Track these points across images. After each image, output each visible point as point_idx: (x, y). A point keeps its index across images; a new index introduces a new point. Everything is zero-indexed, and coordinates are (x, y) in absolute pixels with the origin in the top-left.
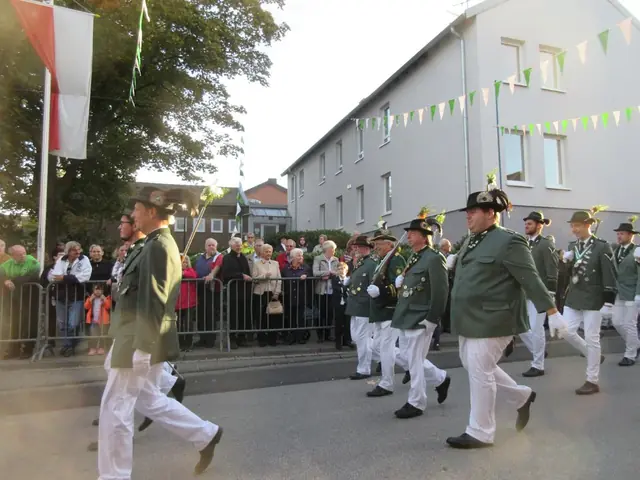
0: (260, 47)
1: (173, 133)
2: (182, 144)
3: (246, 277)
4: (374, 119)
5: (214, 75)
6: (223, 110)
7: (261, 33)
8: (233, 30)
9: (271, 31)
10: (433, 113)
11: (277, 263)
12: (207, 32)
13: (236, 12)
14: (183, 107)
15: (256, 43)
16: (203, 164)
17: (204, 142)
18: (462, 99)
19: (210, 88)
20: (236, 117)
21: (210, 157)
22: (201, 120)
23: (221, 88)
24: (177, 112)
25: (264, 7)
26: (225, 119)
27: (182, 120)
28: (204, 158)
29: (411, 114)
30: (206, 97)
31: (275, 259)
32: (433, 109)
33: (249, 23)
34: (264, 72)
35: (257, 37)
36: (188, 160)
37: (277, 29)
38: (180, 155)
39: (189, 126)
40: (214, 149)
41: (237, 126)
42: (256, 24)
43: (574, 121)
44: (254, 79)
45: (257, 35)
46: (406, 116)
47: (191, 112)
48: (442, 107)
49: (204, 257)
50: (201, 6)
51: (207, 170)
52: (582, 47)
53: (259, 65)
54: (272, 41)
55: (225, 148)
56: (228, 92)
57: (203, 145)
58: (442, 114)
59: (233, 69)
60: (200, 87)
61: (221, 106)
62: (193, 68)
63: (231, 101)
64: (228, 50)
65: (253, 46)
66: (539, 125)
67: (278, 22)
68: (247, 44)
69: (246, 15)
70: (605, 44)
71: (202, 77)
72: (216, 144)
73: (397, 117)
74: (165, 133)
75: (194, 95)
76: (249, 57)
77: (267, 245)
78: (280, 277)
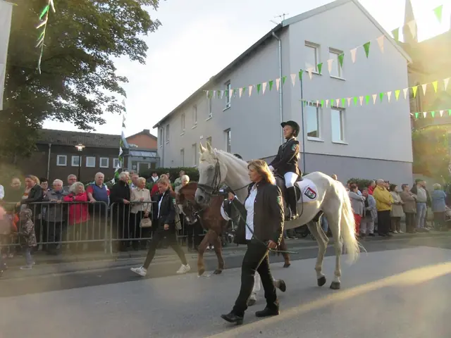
0: (140, 36)
1: (72, 94)
2: (79, 102)
3: (126, 201)
4: (219, 92)
5: (104, 54)
6: (111, 79)
7: (140, 26)
8: (120, 22)
9: (147, 25)
10: (258, 90)
11: (148, 190)
12: (100, 22)
13: (122, 10)
14: (80, 75)
15: (137, 33)
16: (95, 118)
17: (96, 102)
18: (278, 81)
19: (101, 62)
20: (120, 84)
21: (100, 112)
22: (94, 86)
23: (110, 63)
24: (76, 78)
25: (143, 7)
26: (111, 85)
27: (80, 85)
28: (96, 113)
29: (244, 90)
30: (98, 69)
31: (147, 188)
32: (259, 86)
33: (131, 17)
34: (141, 54)
35: (138, 29)
36: (84, 114)
37: (152, 23)
38: (77, 110)
39: (85, 89)
40: (104, 107)
41: (121, 91)
42: (137, 19)
43: (349, 100)
44: (134, 58)
45: (137, 27)
46: (241, 90)
47: (87, 79)
48: (264, 85)
50: (96, 3)
51: (97, 122)
52: (353, 52)
53: (139, 48)
54: (149, 32)
55: (112, 107)
56: (115, 66)
57: (95, 104)
58: (264, 91)
59: (119, 50)
60: (94, 62)
61: (110, 77)
62: (89, 48)
63: (117, 73)
64: (115, 36)
65: (134, 35)
66: (327, 101)
67: (153, 19)
68: (129, 32)
69: (130, 12)
70: (367, 52)
71: (95, 54)
72: (105, 103)
73: (235, 91)
74: (66, 94)
75: (89, 67)
76: (131, 42)
77: (141, 178)
78: (150, 201)
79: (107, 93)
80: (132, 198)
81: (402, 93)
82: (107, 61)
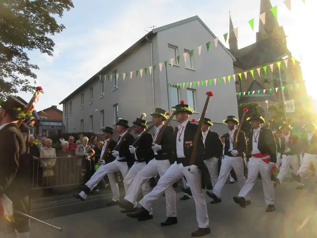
0: (48, 35)
3: (35, 157)
4: (109, 76)
5: (19, 47)
6: (25, 66)
7: (49, 28)
8: (32, 24)
9: (55, 28)
10: (137, 74)
13: (34, 15)
15: (46, 33)
18: (151, 68)
19: (16, 53)
20: (33, 71)
21: (16, 91)
22: (11, 71)
23: (24, 54)
25: (51, 15)
26: (28, 73)
28: (12, 92)
29: (127, 74)
30: (15, 59)
31: (54, 148)
32: (137, 72)
33: (41, 21)
34: (49, 48)
35: (47, 30)
37: (58, 26)
39: (3, 74)
40: (19, 87)
41: (34, 76)
42: (46, 23)
43: (199, 82)
44: (44, 51)
45: (47, 28)
46: (124, 75)
47: (5, 66)
48: (141, 71)
52: (200, 48)
53: (47, 44)
54: (55, 33)
55: (26, 87)
56: (28, 56)
57: (12, 85)
58: (141, 74)
59: (31, 45)
60: (11, 53)
61: (24, 65)
62: (7, 42)
63: (29, 62)
64: (29, 34)
65: (44, 34)
66: (184, 84)
68: (40, 32)
69: (40, 16)
70: (208, 47)
71: (12, 47)
72: (20, 84)
73: (120, 75)
75: (6, 57)
76: (42, 40)
77: (49, 139)
78: (56, 157)
79: (21, 77)
80: (41, 156)
82: (21, 53)
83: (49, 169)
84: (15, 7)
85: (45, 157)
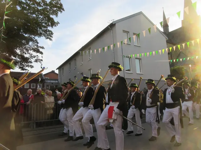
0: (50, 28)
1: (18, 55)
2: (21, 58)
3: (42, 102)
4: (86, 52)
5: (33, 36)
6: (36, 47)
7: (50, 24)
8: (40, 22)
9: (53, 24)
10: (103, 50)
11: (53, 97)
12: (32, 23)
13: (41, 17)
14: (22, 46)
15: (48, 27)
16: (29, 65)
17: (29, 58)
18: (112, 46)
19: (31, 40)
20: (41, 50)
21: (31, 62)
22: (28, 51)
23: (36, 40)
24: (19, 47)
25: (51, 16)
26: (37, 51)
27: (22, 51)
28: (29, 63)
29: (97, 50)
30: (31, 43)
31: (53, 96)
32: (104, 49)
33: (46, 20)
34: (50, 36)
35: (49, 25)
36: (23, 63)
37: (54, 22)
38: (20, 62)
39: (24, 52)
40: (33, 60)
41: (41, 53)
42: (48, 21)
43: (143, 54)
44: (47, 38)
45: (49, 24)
46: (95, 50)
47: (25, 48)
48: (106, 48)
49: (27, 95)
51: (30, 67)
52: (144, 32)
53: (49, 34)
54: (54, 27)
55: (37, 60)
56: (38, 42)
58: (106, 50)
59: (40, 35)
60: (29, 40)
61: (36, 46)
62: (26, 33)
63: (39, 45)
64: (38, 28)
65: (47, 28)
66: (134, 55)
67: (56, 21)
68: (45, 27)
69: (45, 18)
70: (150, 32)
71: (29, 37)
72: (34, 58)
73: (93, 51)
74: (15, 54)
75: (26, 42)
76: (46, 31)
77: (50, 91)
78: (54, 102)
79: (34, 54)
80: (46, 101)
81: (165, 50)
82: (34, 40)
83: (50, 109)
84: (31, 13)
85: (48, 102)
